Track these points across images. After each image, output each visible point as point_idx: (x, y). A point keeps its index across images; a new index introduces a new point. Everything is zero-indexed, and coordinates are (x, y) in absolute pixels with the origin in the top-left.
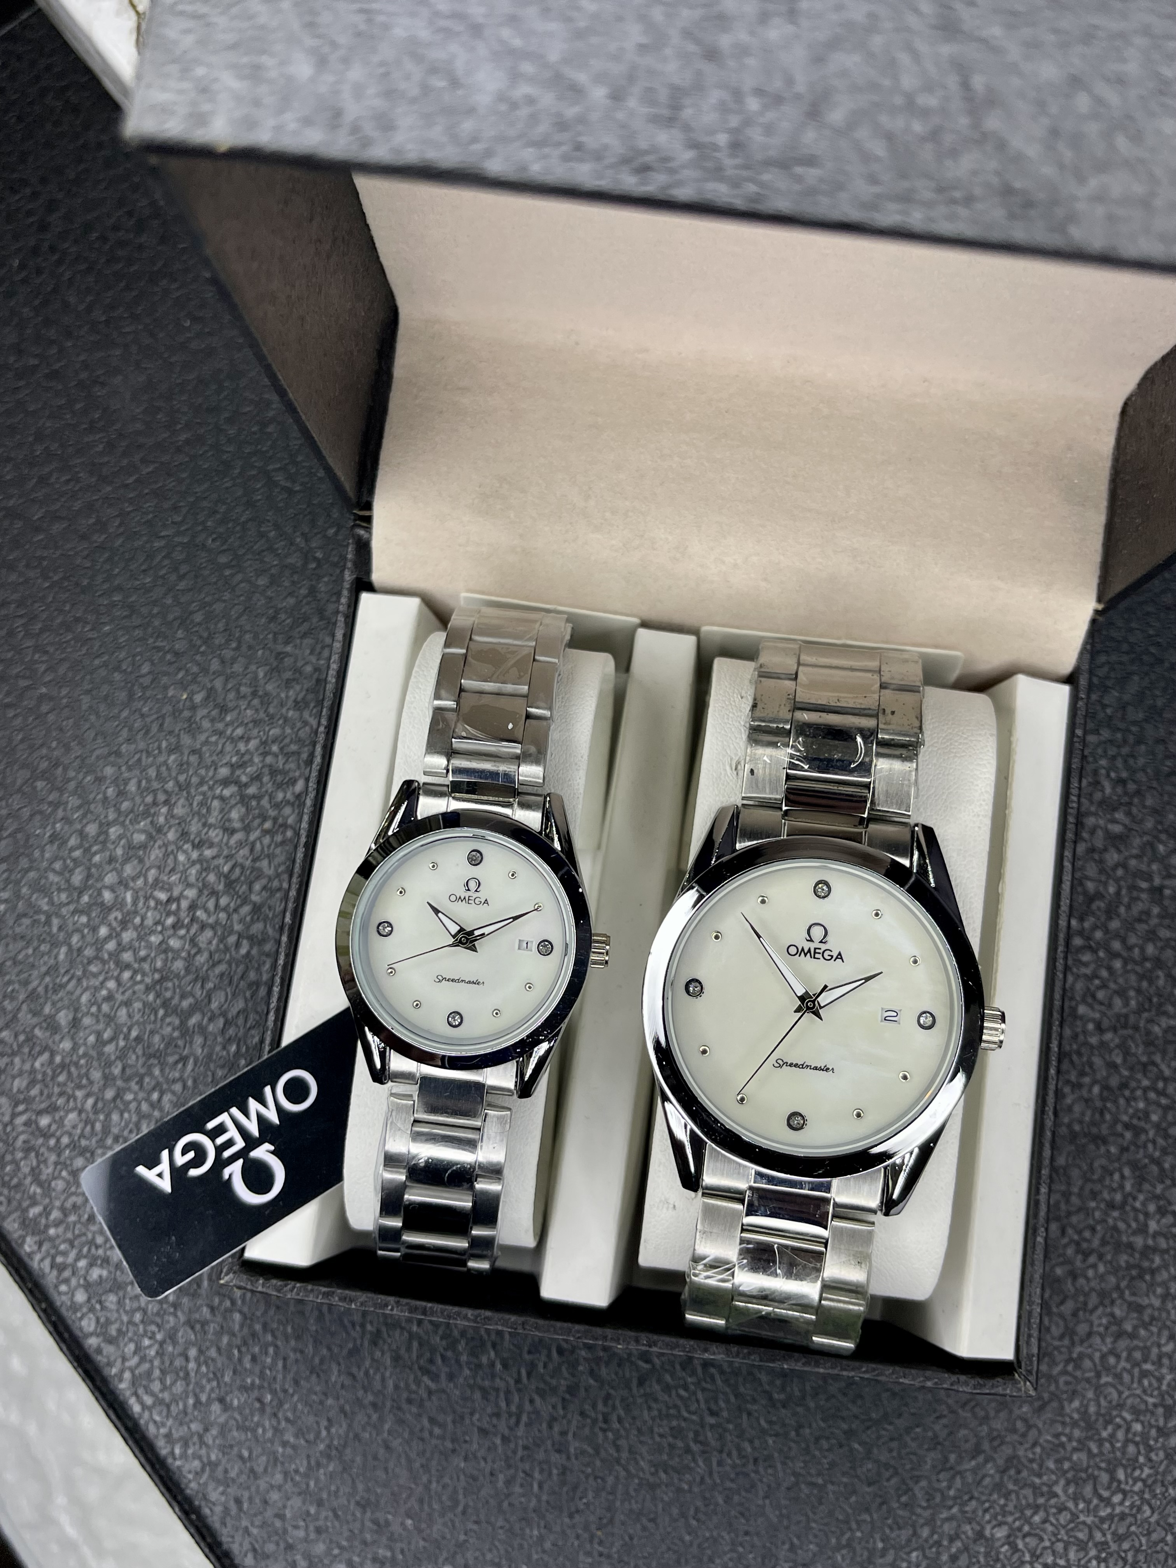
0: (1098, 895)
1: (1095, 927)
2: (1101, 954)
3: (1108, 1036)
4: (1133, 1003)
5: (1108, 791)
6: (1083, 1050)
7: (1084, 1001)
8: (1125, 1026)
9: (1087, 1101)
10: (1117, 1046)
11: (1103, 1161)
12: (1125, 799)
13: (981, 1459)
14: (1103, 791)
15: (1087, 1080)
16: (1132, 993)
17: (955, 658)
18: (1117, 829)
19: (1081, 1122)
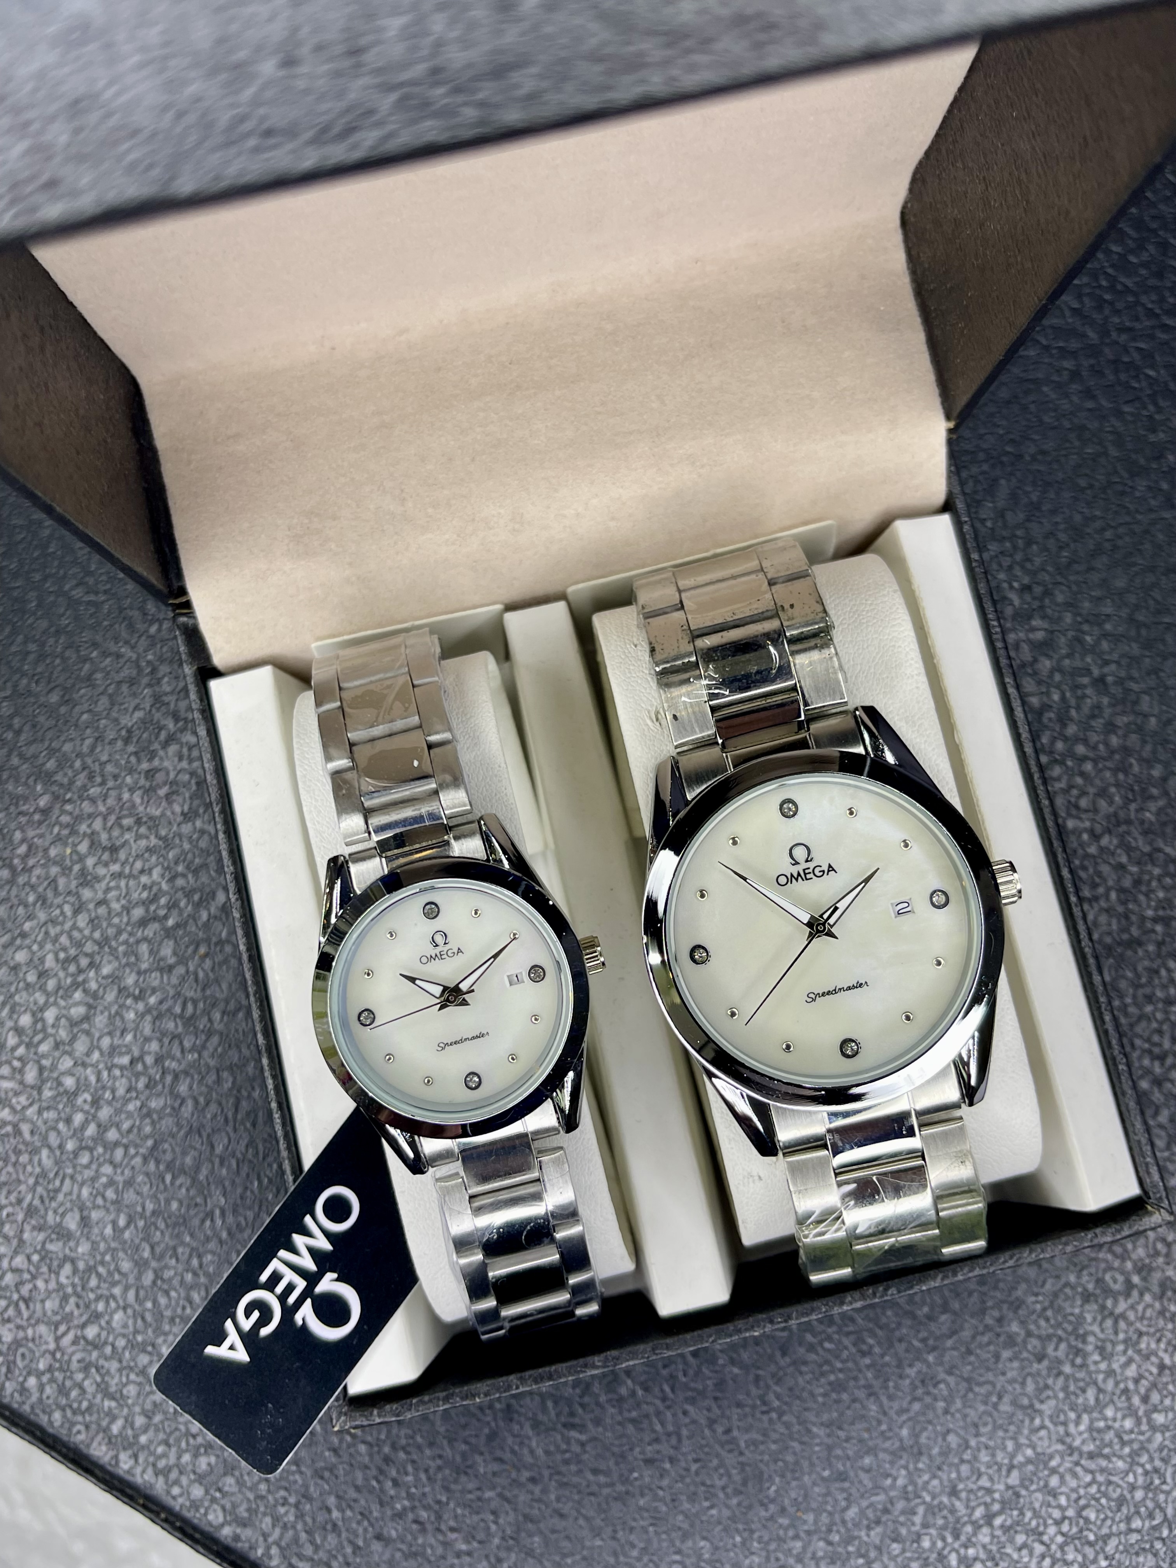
0: (1046, 707)
1: (1054, 740)
2: (1069, 763)
3: (1105, 841)
4: (1117, 798)
5: (1017, 602)
6: (1086, 863)
7: (1069, 815)
8: (1118, 824)
9: (1107, 911)
10: (1117, 847)
11: (1146, 963)
12: (1035, 605)
13: (1135, 1293)
14: (1012, 604)
15: (1101, 890)
16: (1113, 790)
17: (828, 529)
18: (1039, 635)
19: (1109, 934)
